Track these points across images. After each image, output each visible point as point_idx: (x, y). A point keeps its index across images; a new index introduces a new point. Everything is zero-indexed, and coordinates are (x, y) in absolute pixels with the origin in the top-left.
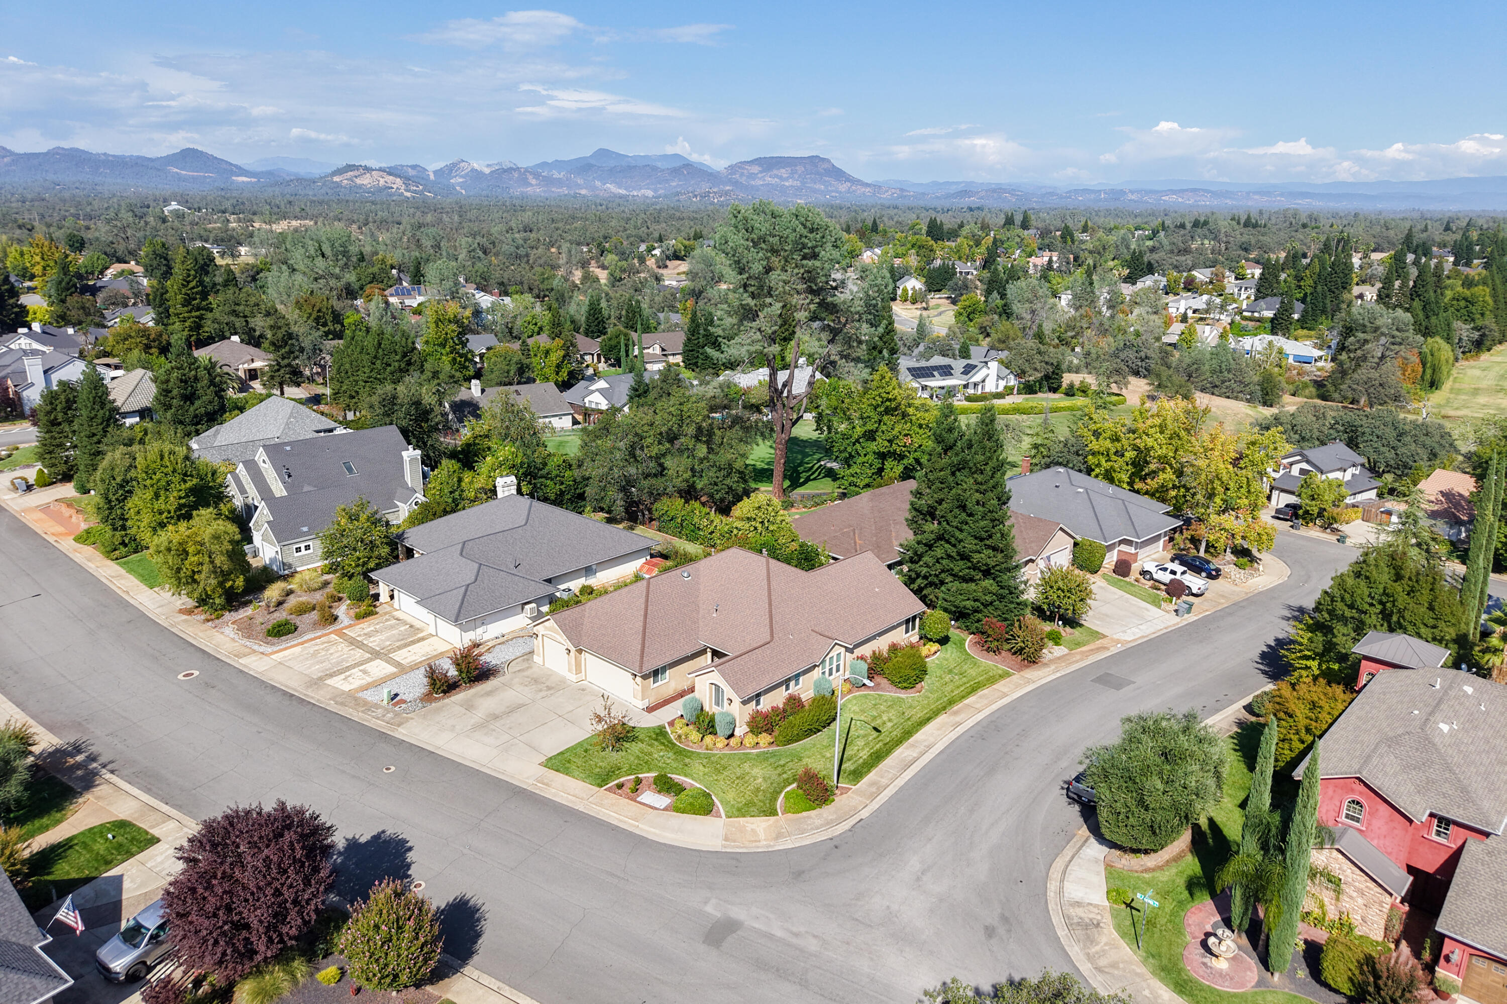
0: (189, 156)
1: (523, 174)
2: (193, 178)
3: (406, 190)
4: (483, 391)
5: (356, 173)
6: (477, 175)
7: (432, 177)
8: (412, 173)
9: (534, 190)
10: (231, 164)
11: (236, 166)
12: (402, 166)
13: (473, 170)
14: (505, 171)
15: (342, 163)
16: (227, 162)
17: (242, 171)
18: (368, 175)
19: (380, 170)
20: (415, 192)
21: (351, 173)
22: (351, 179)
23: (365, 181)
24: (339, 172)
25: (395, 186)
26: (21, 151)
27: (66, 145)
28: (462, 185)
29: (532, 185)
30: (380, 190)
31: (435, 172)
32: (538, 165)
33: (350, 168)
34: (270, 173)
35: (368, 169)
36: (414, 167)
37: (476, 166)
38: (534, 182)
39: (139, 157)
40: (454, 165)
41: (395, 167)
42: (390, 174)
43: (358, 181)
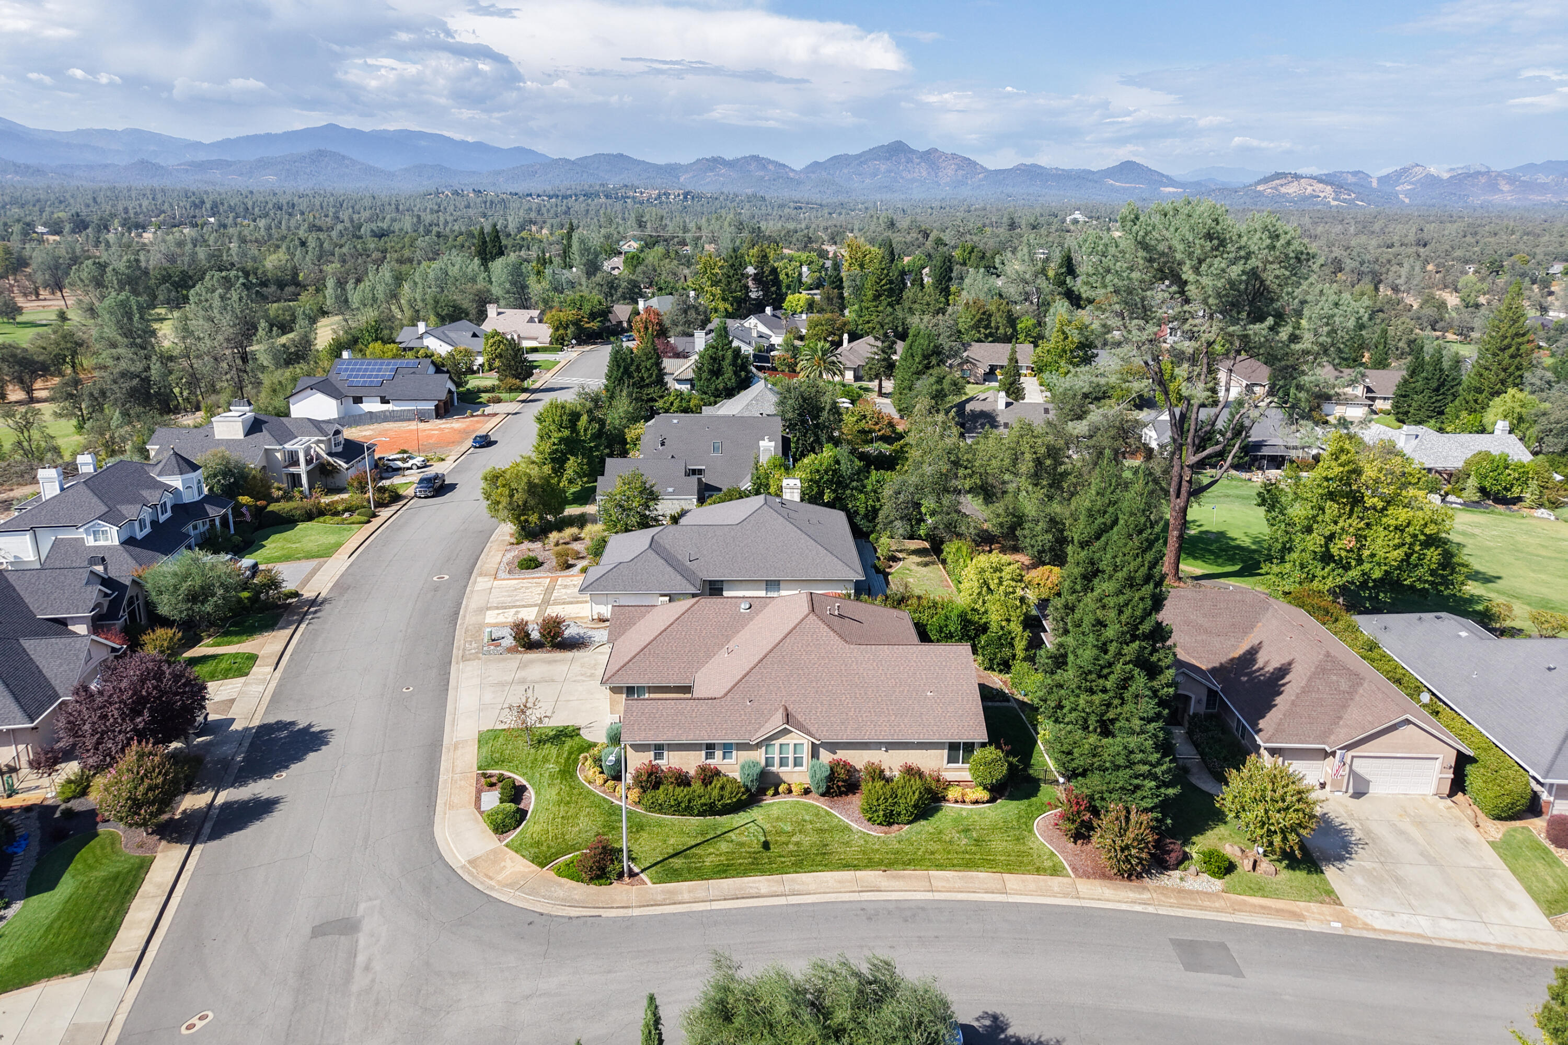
0: (1128, 169)
1: (1491, 180)
2: (1124, 188)
3: (1334, 199)
4: (1008, 405)
5: (1283, 181)
6: (1432, 181)
7: (1375, 184)
8: (1351, 179)
9: (1506, 197)
10: (1163, 175)
11: (1167, 177)
12: (1342, 173)
13: (1430, 176)
14: (1468, 175)
15: (1270, 171)
16: (1159, 173)
17: (1171, 182)
18: (1296, 183)
19: (1311, 177)
20: (1344, 201)
21: (1278, 182)
22: (1275, 188)
23: (1292, 189)
24: (1266, 180)
25: (1322, 195)
26: (991, 167)
27: (1029, 161)
28: (1407, 194)
29: (1502, 191)
30: (1304, 198)
31: (1380, 179)
32: (1520, 168)
33: (1278, 176)
34: (1198, 183)
35: (1297, 177)
36: (1355, 174)
37: (1433, 170)
38: (1506, 188)
39: (1084, 171)
40: (1405, 170)
41: (1334, 175)
42: (1320, 181)
43: (1283, 190)
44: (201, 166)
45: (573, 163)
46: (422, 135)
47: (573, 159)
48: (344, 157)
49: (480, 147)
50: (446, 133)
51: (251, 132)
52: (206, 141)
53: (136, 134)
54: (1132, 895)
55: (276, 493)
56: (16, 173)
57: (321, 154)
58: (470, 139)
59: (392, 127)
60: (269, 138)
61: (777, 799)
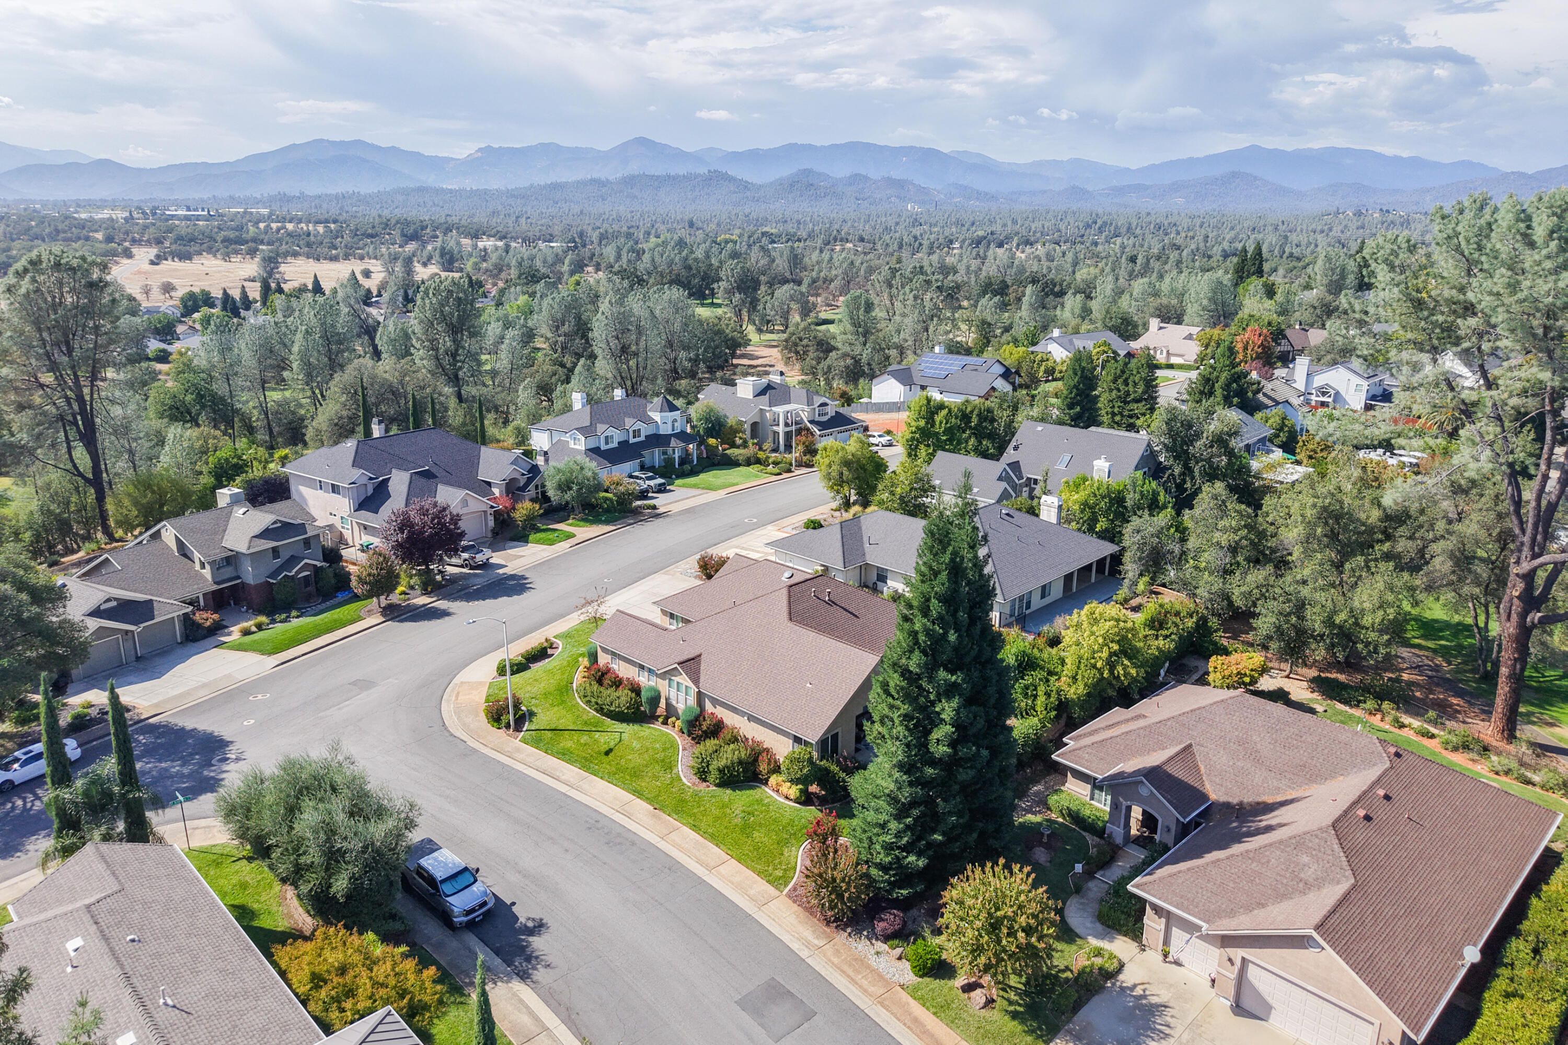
44: (1120, 191)
45: (1530, 177)
46: (1348, 152)
47: (1530, 172)
48: (1256, 178)
49: (1416, 163)
50: (1378, 149)
51: (1174, 157)
52: (1134, 167)
53: (1077, 163)
54: (808, 934)
55: (738, 441)
56: (978, 199)
57: (1234, 175)
58: (1405, 154)
59: (1316, 145)
60: (1191, 162)
61: (664, 729)
